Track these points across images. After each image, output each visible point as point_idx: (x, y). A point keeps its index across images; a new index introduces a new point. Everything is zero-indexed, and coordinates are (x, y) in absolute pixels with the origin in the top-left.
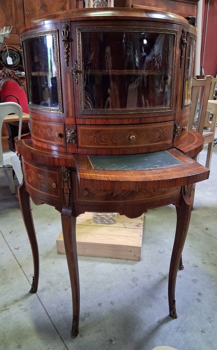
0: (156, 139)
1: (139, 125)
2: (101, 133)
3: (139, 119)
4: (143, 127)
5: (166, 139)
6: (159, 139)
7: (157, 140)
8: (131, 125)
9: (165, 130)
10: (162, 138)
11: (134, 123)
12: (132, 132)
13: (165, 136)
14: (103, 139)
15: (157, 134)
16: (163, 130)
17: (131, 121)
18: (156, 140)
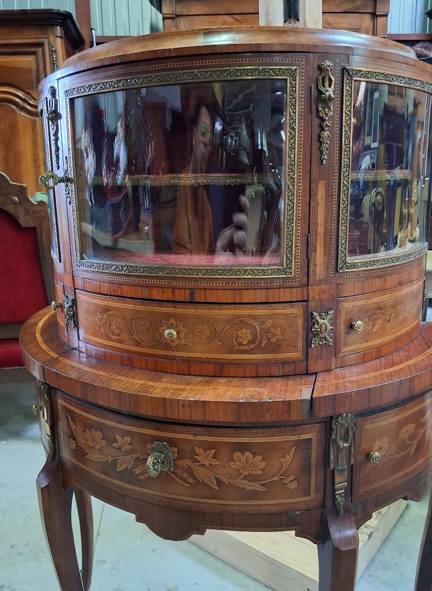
0: (241, 344)
1: (191, 306)
2: (110, 312)
3: (188, 291)
4: (202, 311)
5: (275, 348)
6: (252, 346)
7: (246, 348)
8: (171, 304)
9: (269, 323)
10: (260, 343)
11: (177, 299)
12: (173, 321)
13: (274, 340)
14: (115, 327)
15: (245, 335)
16: (263, 323)
17: (168, 295)
18: (241, 348)
